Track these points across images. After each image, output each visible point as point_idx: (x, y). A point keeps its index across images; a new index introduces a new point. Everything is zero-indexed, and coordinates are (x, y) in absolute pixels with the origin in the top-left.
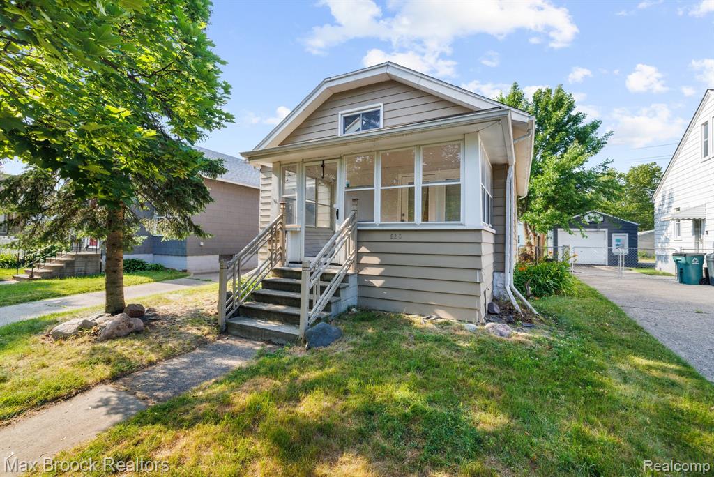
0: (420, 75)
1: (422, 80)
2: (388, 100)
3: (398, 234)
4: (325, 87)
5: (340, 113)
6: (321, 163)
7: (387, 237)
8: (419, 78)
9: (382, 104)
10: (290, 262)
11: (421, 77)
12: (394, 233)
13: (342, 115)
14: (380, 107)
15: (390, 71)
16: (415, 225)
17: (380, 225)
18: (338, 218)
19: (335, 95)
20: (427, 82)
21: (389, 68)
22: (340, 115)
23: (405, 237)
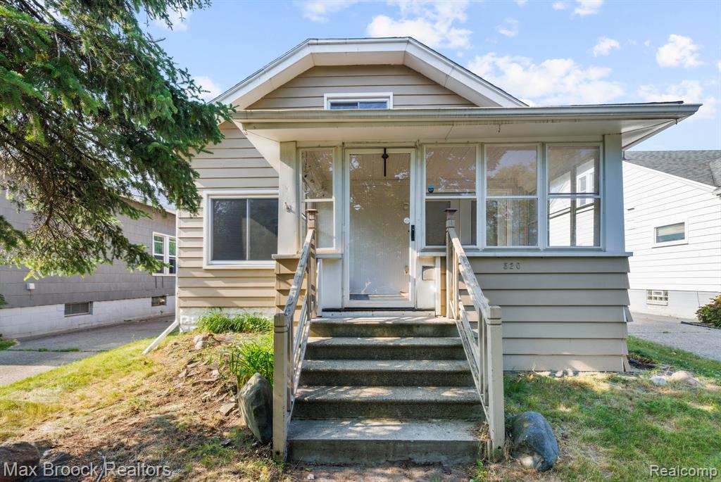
0: (452, 65)
1: (454, 71)
2: (400, 90)
3: (515, 262)
4: (307, 51)
5: (326, 95)
6: (381, 152)
7: (499, 267)
8: (451, 69)
9: (391, 94)
10: (325, 310)
11: (453, 68)
12: (509, 262)
13: (328, 99)
14: (389, 97)
15: (410, 49)
16: (538, 250)
17: (485, 250)
18: (413, 239)
19: (316, 69)
20: (461, 75)
21: (410, 46)
22: (325, 99)
23: (525, 267)
